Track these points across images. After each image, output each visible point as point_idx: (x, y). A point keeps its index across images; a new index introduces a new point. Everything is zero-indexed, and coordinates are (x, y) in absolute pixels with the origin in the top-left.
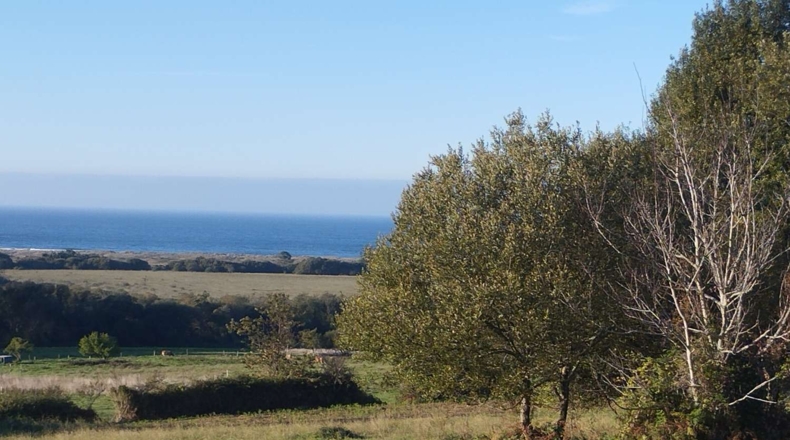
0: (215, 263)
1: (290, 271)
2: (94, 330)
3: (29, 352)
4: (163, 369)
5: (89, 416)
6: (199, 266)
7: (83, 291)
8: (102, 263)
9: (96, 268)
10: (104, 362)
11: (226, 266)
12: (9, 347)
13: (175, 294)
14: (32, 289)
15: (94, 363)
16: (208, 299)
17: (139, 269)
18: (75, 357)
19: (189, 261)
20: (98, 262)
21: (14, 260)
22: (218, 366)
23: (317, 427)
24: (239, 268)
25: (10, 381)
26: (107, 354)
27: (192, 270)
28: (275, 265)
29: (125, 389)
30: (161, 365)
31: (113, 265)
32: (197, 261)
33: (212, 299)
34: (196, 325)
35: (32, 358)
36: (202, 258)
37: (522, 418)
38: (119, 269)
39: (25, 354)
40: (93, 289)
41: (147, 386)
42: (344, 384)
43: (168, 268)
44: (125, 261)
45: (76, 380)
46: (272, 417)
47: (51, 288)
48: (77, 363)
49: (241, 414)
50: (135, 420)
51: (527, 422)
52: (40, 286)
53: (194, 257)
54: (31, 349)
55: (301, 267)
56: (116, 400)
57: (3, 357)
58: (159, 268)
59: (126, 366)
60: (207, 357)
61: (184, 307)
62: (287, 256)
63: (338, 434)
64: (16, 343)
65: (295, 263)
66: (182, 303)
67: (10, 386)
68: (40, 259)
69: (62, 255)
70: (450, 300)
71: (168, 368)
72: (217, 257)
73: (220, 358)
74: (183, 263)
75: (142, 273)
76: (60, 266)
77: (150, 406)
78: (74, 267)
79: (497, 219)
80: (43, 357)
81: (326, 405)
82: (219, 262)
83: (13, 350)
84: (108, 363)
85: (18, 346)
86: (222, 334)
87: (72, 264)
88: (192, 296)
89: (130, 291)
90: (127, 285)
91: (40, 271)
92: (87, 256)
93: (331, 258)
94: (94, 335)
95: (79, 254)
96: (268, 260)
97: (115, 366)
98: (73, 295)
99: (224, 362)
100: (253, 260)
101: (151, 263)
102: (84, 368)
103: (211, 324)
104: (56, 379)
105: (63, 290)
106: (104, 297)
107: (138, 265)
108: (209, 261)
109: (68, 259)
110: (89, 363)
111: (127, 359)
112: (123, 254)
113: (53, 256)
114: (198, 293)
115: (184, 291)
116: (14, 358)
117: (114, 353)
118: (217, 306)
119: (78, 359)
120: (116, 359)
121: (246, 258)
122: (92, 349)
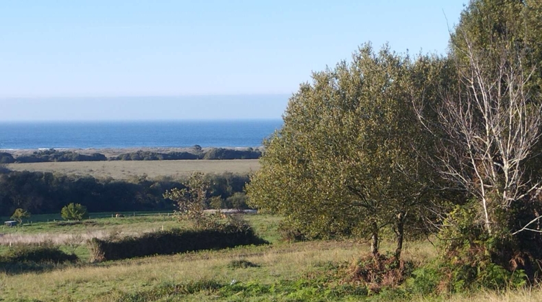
0: (150, 154)
1: (201, 157)
2: (71, 202)
3: (28, 218)
4: (119, 226)
5: (73, 259)
6: (139, 157)
7: (62, 176)
8: (74, 157)
9: (70, 160)
10: (78, 223)
11: (158, 156)
12: (14, 215)
13: (124, 176)
14: (28, 176)
15: (72, 224)
16: (147, 178)
17: (99, 160)
18: (58, 220)
19: (133, 154)
20: (71, 156)
21: (15, 157)
22: (156, 223)
23: (228, 261)
24: (167, 157)
25: (17, 238)
26: (80, 217)
27: (136, 159)
28: (190, 154)
29: (96, 240)
30: (117, 224)
31: (82, 158)
32: (138, 153)
33: (149, 178)
34: (139, 196)
35: (30, 222)
36: (141, 151)
37: (372, 248)
38: (86, 160)
39: (25, 219)
40: (69, 174)
41: (111, 237)
42: (244, 232)
43: (119, 159)
44: (89, 155)
45: (60, 235)
46: (196, 255)
47: (41, 175)
48: (60, 225)
49: (175, 254)
50: (104, 260)
51: (376, 251)
52: (34, 173)
53: (136, 151)
54: (29, 216)
55: (209, 155)
56: (90, 248)
57: (10, 222)
58: (113, 159)
59: (94, 225)
60: (147, 217)
61: (131, 184)
62: (198, 148)
63: (243, 264)
64: (19, 213)
65: (204, 152)
66: (130, 182)
67: (16, 241)
68: (32, 156)
69: (47, 152)
70: (323, 172)
71: (122, 226)
72: (151, 150)
73: (157, 217)
74: (128, 155)
75: (102, 163)
76: (46, 160)
77: (113, 251)
78: (55, 159)
79: (353, 117)
80: (37, 221)
81: (232, 246)
82: (153, 153)
83: (17, 217)
84: (82, 223)
85: (20, 215)
86: (157, 202)
87: (54, 158)
88: (136, 177)
89: (94, 175)
90: (92, 171)
91: (32, 164)
92: (64, 153)
93: (228, 148)
94: (71, 205)
95: (58, 151)
96: (185, 151)
97: (86, 225)
98: (55, 179)
99: (159, 220)
100: (176, 151)
101: (107, 155)
102: (66, 227)
103: (149, 195)
104: (48, 235)
105: (49, 176)
106: (76, 180)
107: (99, 157)
108: (146, 153)
109: (51, 155)
110: (69, 224)
111: (94, 220)
112: (87, 150)
113: (41, 153)
114: (140, 174)
115: (130, 174)
116: (18, 222)
117: (85, 217)
118: (153, 183)
119: (61, 222)
120: (87, 220)
121: (171, 150)
122: (70, 214)
